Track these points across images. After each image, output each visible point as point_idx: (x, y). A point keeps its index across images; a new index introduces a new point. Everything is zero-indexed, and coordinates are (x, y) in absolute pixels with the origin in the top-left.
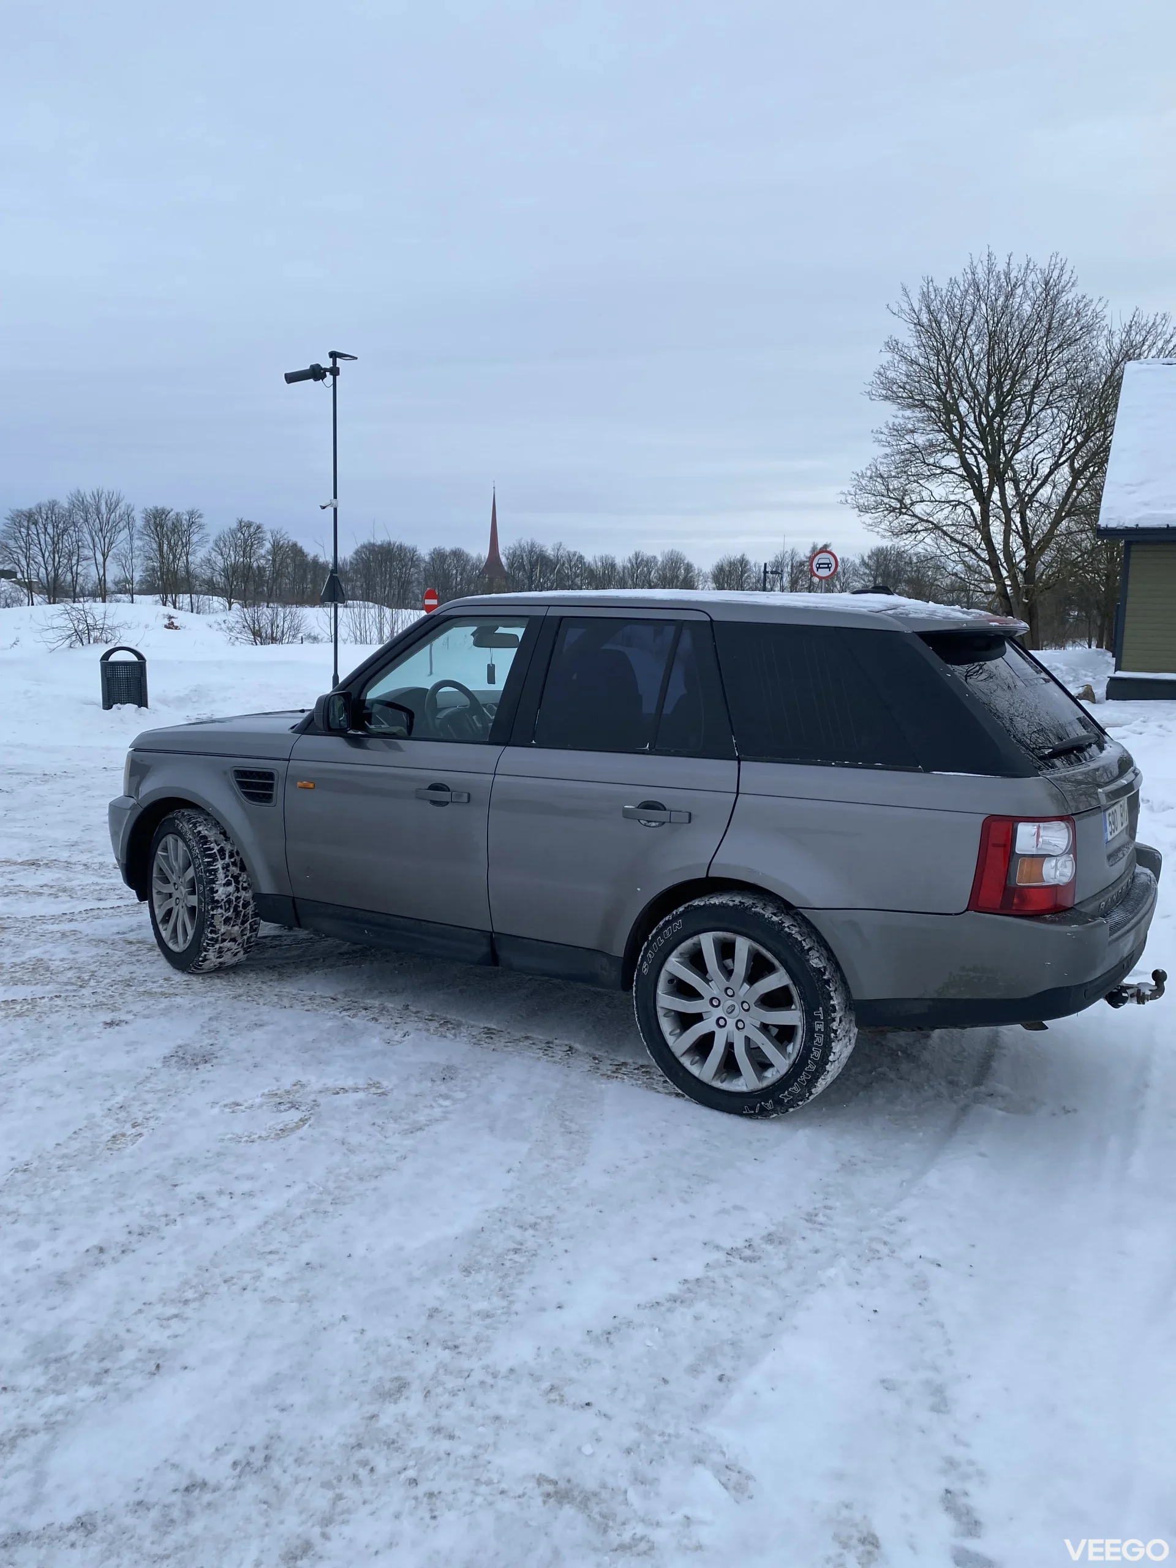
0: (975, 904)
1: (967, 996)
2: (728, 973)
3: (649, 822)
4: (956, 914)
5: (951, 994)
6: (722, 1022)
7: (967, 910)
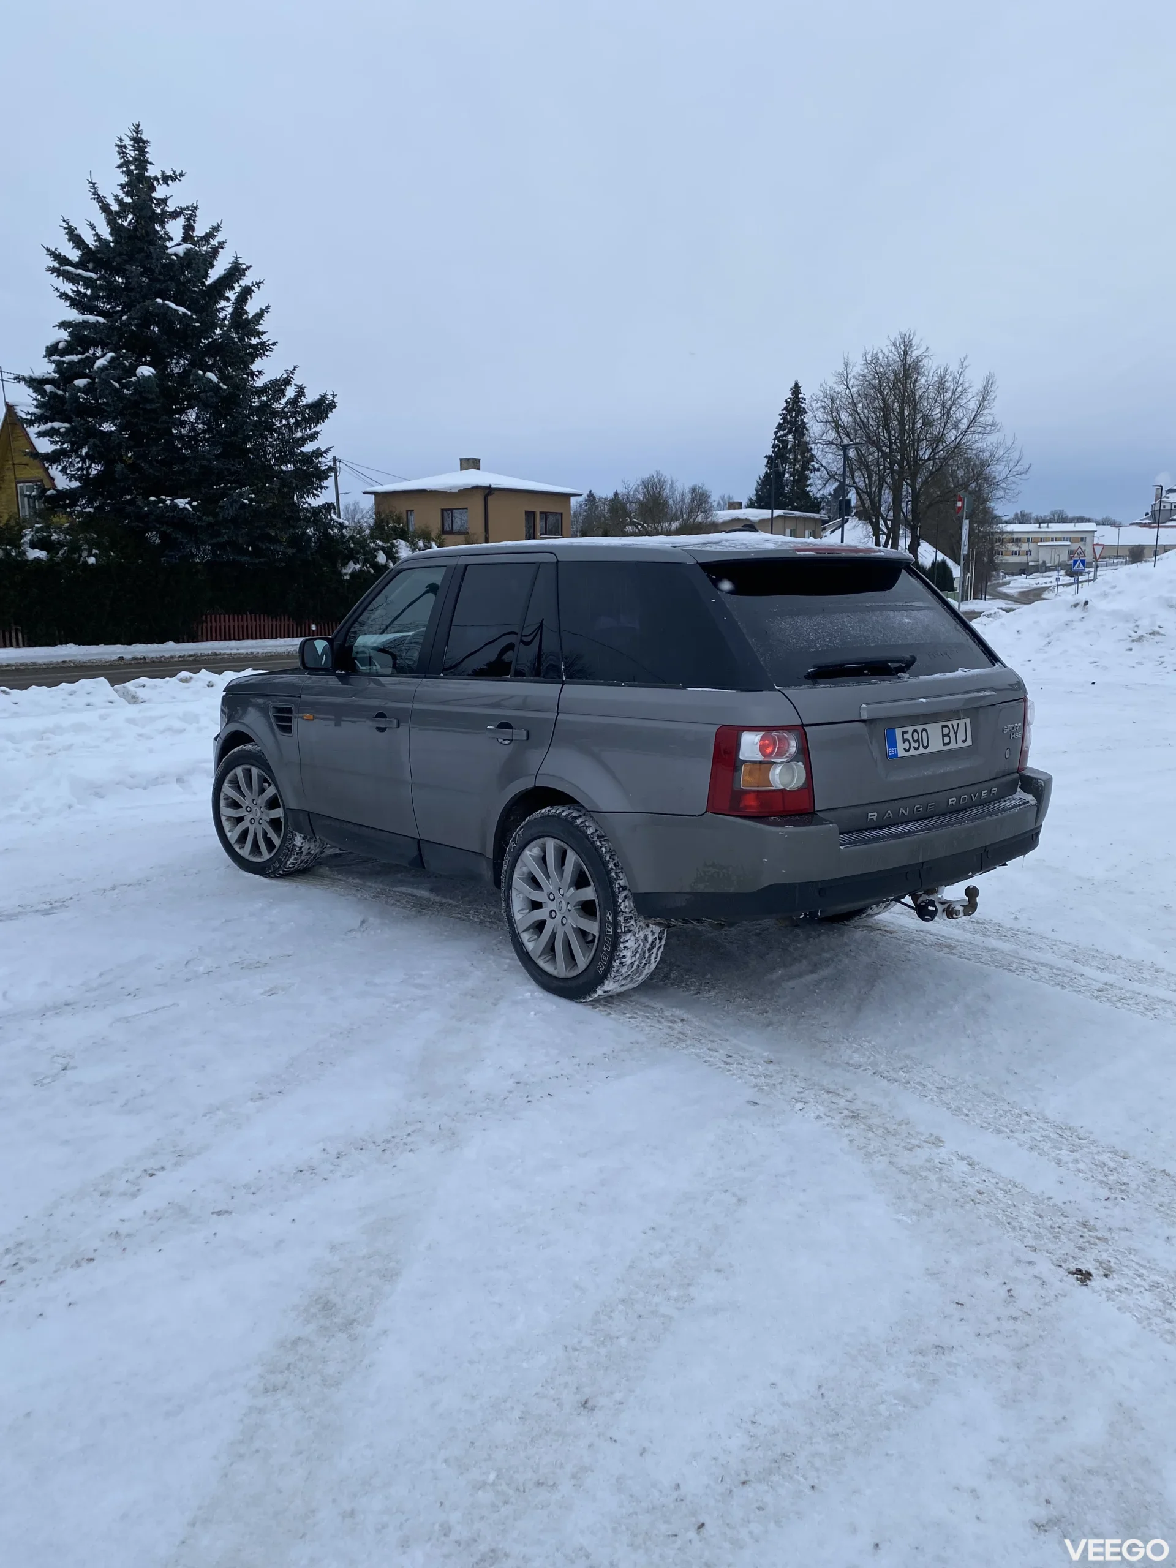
0: (713, 807)
1: (712, 890)
2: (561, 873)
3: (504, 740)
4: (699, 816)
5: (701, 888)
6: (553, 914)
7: (706, 812)
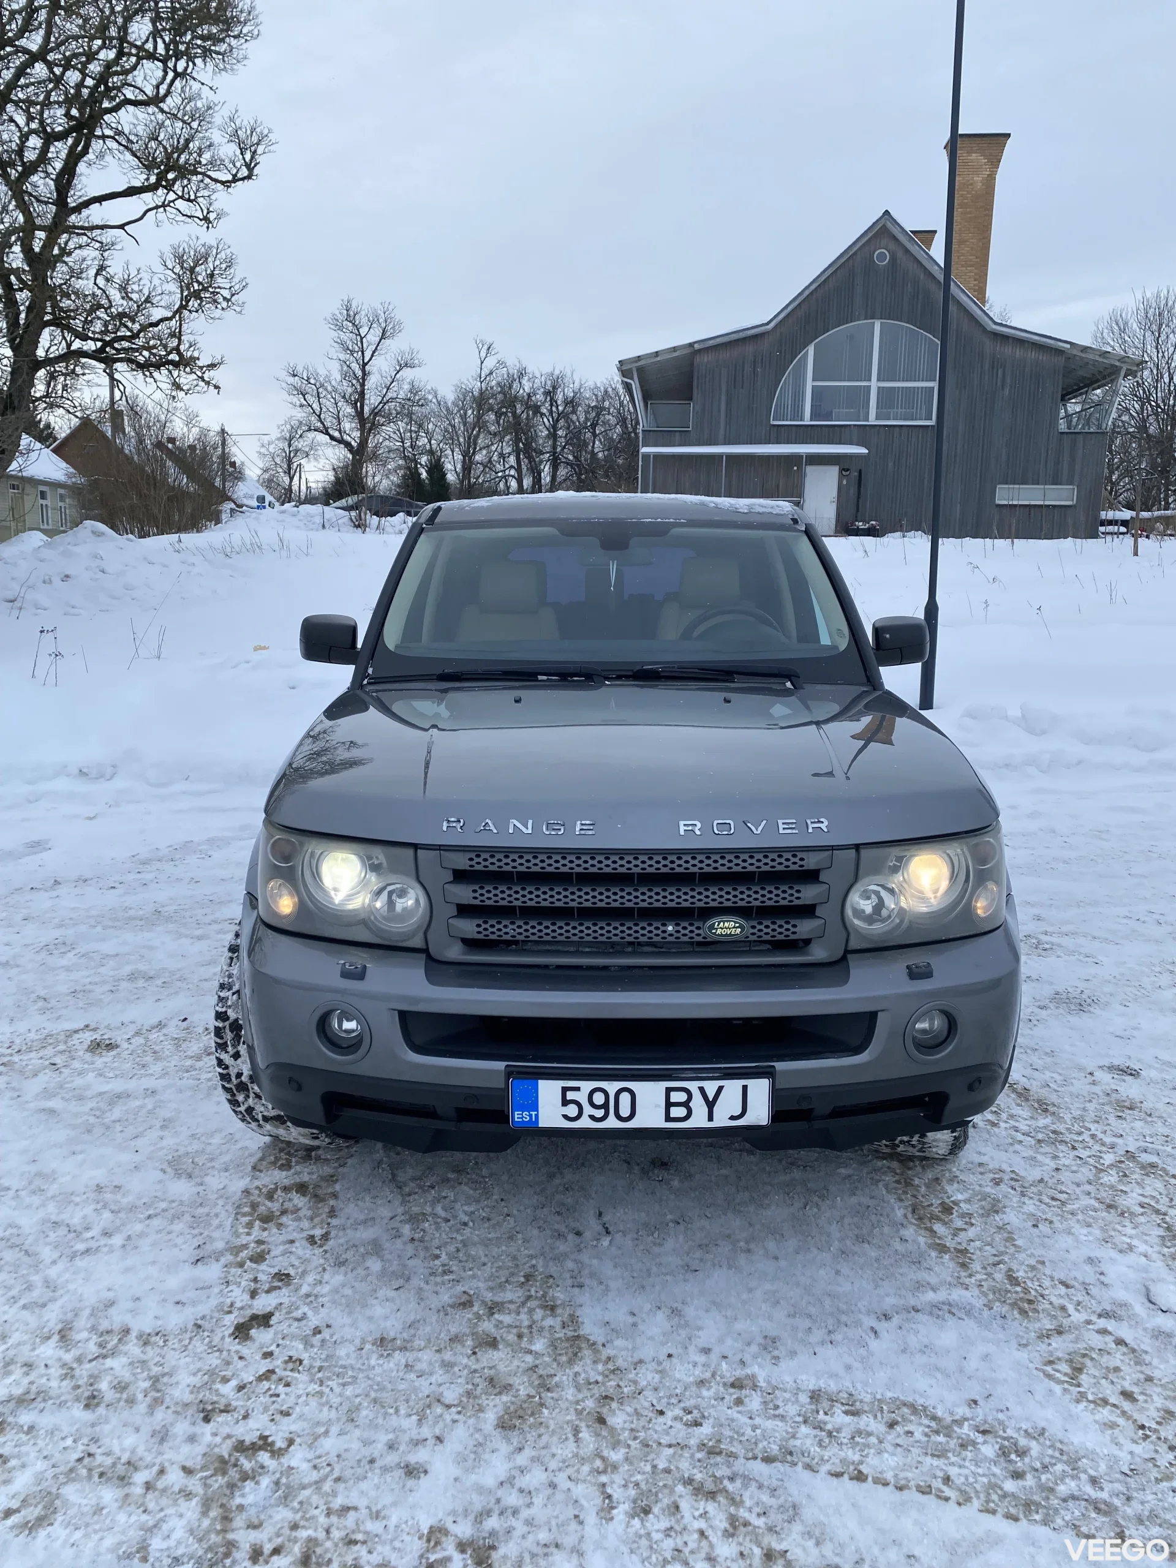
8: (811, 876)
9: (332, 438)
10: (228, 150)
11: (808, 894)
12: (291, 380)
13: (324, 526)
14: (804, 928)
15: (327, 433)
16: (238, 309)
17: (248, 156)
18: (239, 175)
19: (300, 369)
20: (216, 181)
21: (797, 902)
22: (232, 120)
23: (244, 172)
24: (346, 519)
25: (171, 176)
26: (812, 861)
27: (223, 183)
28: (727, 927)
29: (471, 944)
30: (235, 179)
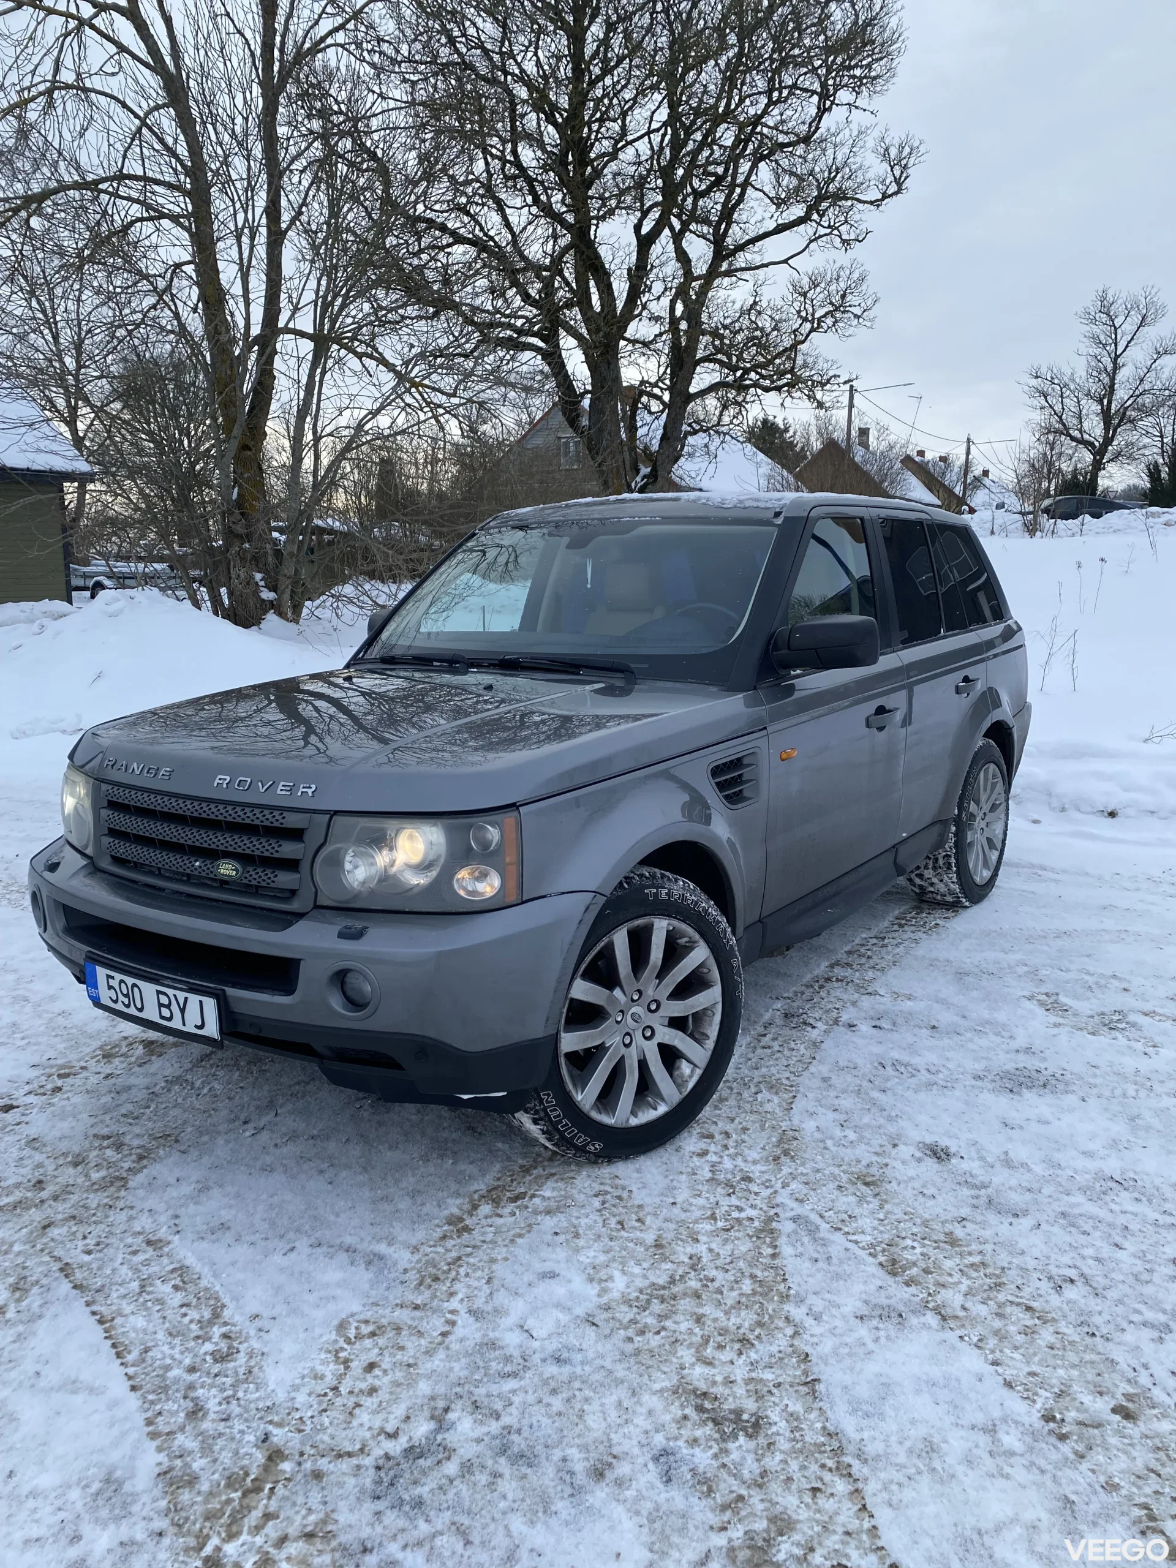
8: (296, 835)
9: (1073, 439)
10: (878, 168)
11: (288, 849)
12: (1034, 382)
13: (992, 533)
14: (284, 879)
15: (1069, 435)
16: (868, 324)
17: (897, 173)
18: (889, 192)
19: (1044, 370)
20: (864, 202)
21: (276, 855)
22: (883, 139)
23: (893, 188)
24: (1020, 524)
25: (825, 205)
26: (292, 821)
27: (871, 203)
28: (227, 869)
29: (117, 860)
30: (885, 196)
